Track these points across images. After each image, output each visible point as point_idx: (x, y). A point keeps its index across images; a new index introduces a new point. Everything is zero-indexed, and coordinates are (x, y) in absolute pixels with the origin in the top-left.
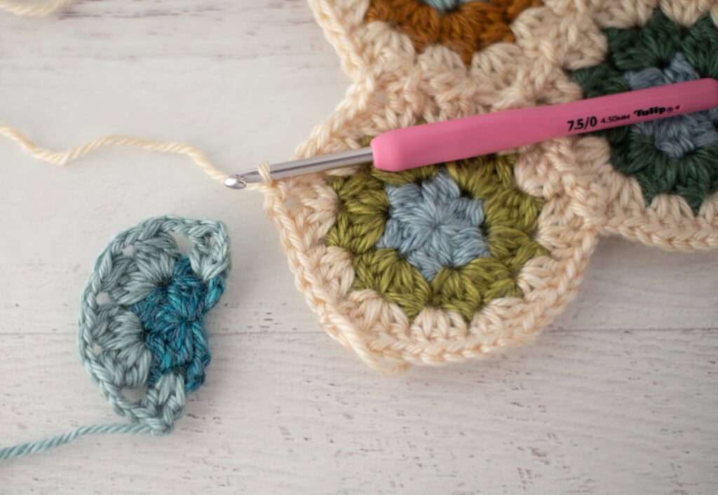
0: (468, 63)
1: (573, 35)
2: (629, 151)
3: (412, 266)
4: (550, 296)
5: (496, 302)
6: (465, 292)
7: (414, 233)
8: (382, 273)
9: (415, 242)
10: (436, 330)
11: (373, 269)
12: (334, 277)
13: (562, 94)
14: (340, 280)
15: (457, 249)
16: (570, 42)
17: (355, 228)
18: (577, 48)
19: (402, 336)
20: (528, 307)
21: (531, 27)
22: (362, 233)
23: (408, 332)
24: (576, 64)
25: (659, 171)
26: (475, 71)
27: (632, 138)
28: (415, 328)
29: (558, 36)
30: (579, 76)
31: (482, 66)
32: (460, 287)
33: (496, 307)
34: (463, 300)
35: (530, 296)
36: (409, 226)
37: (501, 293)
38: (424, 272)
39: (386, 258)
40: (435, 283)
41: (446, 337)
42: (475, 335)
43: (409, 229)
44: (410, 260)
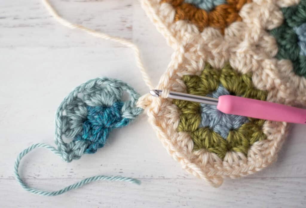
0: (223, 34)
1: (267, 14)
2: (300, 64)
3: (216, 133)
4: (279, 137)
5: (256, 143)
6: (241, 140)
7: (214, 117)
8: (205, 139)
9: (215, 122)
10: (234, 163)
11: (201, 137)
12: (184, 146)
13: (267, 42)
15: (234, 120)
16: (266, 17)
17: (188, 121)
18: (270, 19)
19: (219, 168)
20: (271, 144)
21: (248, 13)
22: (192, 122)
23: (222, 165)
24: (271, 27)
26: (226, 37)
27: (301, 58)
28: (225, 163)
29: (261, 15)
30: (273, 32)
31: (230, 34)
32: (239, 138)
33: (256, 146)
34: (241, 145)
35: (270, 138)
36: (211, 114)
37: (258, 138)
38: (222, 135)
39: (205, 131)
40: (229, 138)
41: (239, 165)
42: (250, 161)
43: (211, 116)
44: (215, 130)
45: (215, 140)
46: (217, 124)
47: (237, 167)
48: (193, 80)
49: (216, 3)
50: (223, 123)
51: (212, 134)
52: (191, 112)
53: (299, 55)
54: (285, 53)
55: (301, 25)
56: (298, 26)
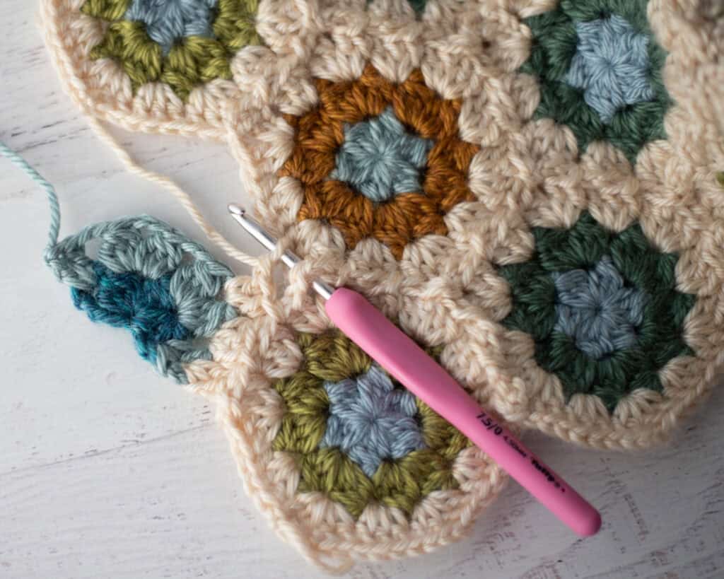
0: (398, 256)
1: (502, 233)
2: (552, 348)
3: (353, 462)
4: (483, 488)
5: (434, 494)
6: (404, 484)
7: (353, 429)
8: (327, 473)
9: (355, 438)
10: (380, 528)
11: (319, 469)
12: (280, 481)
13: (490, 288)
15: (394, 441)
16: (499, 238)
17: (298, 430)
18: (505, 244)
19: (347, 536)
20: (464, 500)
21: (463, 221)
22: (306, 434)
23: (353, 529)
24: (504, 260)
25: (578, 370)
26: (405, 264)
27: (555, 337)
28: (360, 526)
29: (489, 231)
30: (507, 272)
31: (413, 259)
32: (400, 480)
33: (434, 499)
34: (403, 493)
35: (465, 487)
36: (348, 422)
37: (438, 485)
38: (364, 467)
39: (331, 456)
40: (376, 477)
41: (390, 534)
42: (415, 530)
43: (348, 425)
44: (352, 456)
45: (348, 478)
46: (356, 445)
47: (385, 538)
48: (319, 345)
49: (399, 189)
50: (371, 443)
51: (343, 463)
52: (306, 412)
53: (553, 330)
54: (524, 320)
55: (568, 270)
56: (562, 271)
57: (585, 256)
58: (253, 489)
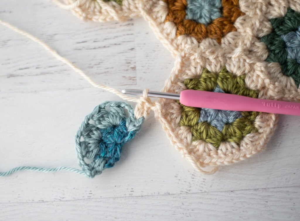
0: (220, 43)
1: (258, 24)
2: (288, 66)
3: (213, 126)
4: (268, 130)
5: (248, 135)
6: (235, 133)
7: (211, 114)
8: (203, 132)
9: (212, 117)
10: (227, 151)
11: (199, 131)
12: (184, 138)
13: (258, 47)
14: (187, 138)
15: (229, 116)
16: (257, 26)
17: (189, 117)
18: (260, 28)
19: (215, 156)
20: (260, 136)
21: (242, 24)
22: (192, 118)
23: (217, 153)
24: (261, 35)
26: (223, 45)
27: (288, 61)
28: (219, 151)
29: (253, 25)
30: (263, 39)
31: (226, 43)
32: (234, 131)
33: (248, 137)
34: (235, 136)
35: (260, 131)
36: (209, 111)
37: (249, 131)
38: (218, 128)
39: (203, 126)
40: (224, 132)
41: (232, 153)
42: (242, 150)
43: (209, 113)
44: (213, 124)
45: (212, 133)
46: (213, 120)
47: (230, 155)
48: (193, 82)
49: (213, 17)
50: (219, 118)
51: (209, 127)
52: (191, 110)
53: (287, 58)
54: (274, 57)
55: (288, 33)
56: (285, 34)
57: (293, 25)
58: (175, 143)
